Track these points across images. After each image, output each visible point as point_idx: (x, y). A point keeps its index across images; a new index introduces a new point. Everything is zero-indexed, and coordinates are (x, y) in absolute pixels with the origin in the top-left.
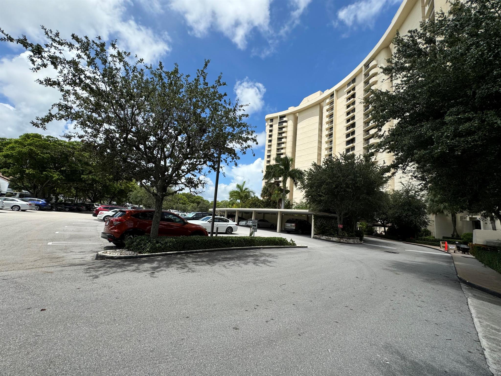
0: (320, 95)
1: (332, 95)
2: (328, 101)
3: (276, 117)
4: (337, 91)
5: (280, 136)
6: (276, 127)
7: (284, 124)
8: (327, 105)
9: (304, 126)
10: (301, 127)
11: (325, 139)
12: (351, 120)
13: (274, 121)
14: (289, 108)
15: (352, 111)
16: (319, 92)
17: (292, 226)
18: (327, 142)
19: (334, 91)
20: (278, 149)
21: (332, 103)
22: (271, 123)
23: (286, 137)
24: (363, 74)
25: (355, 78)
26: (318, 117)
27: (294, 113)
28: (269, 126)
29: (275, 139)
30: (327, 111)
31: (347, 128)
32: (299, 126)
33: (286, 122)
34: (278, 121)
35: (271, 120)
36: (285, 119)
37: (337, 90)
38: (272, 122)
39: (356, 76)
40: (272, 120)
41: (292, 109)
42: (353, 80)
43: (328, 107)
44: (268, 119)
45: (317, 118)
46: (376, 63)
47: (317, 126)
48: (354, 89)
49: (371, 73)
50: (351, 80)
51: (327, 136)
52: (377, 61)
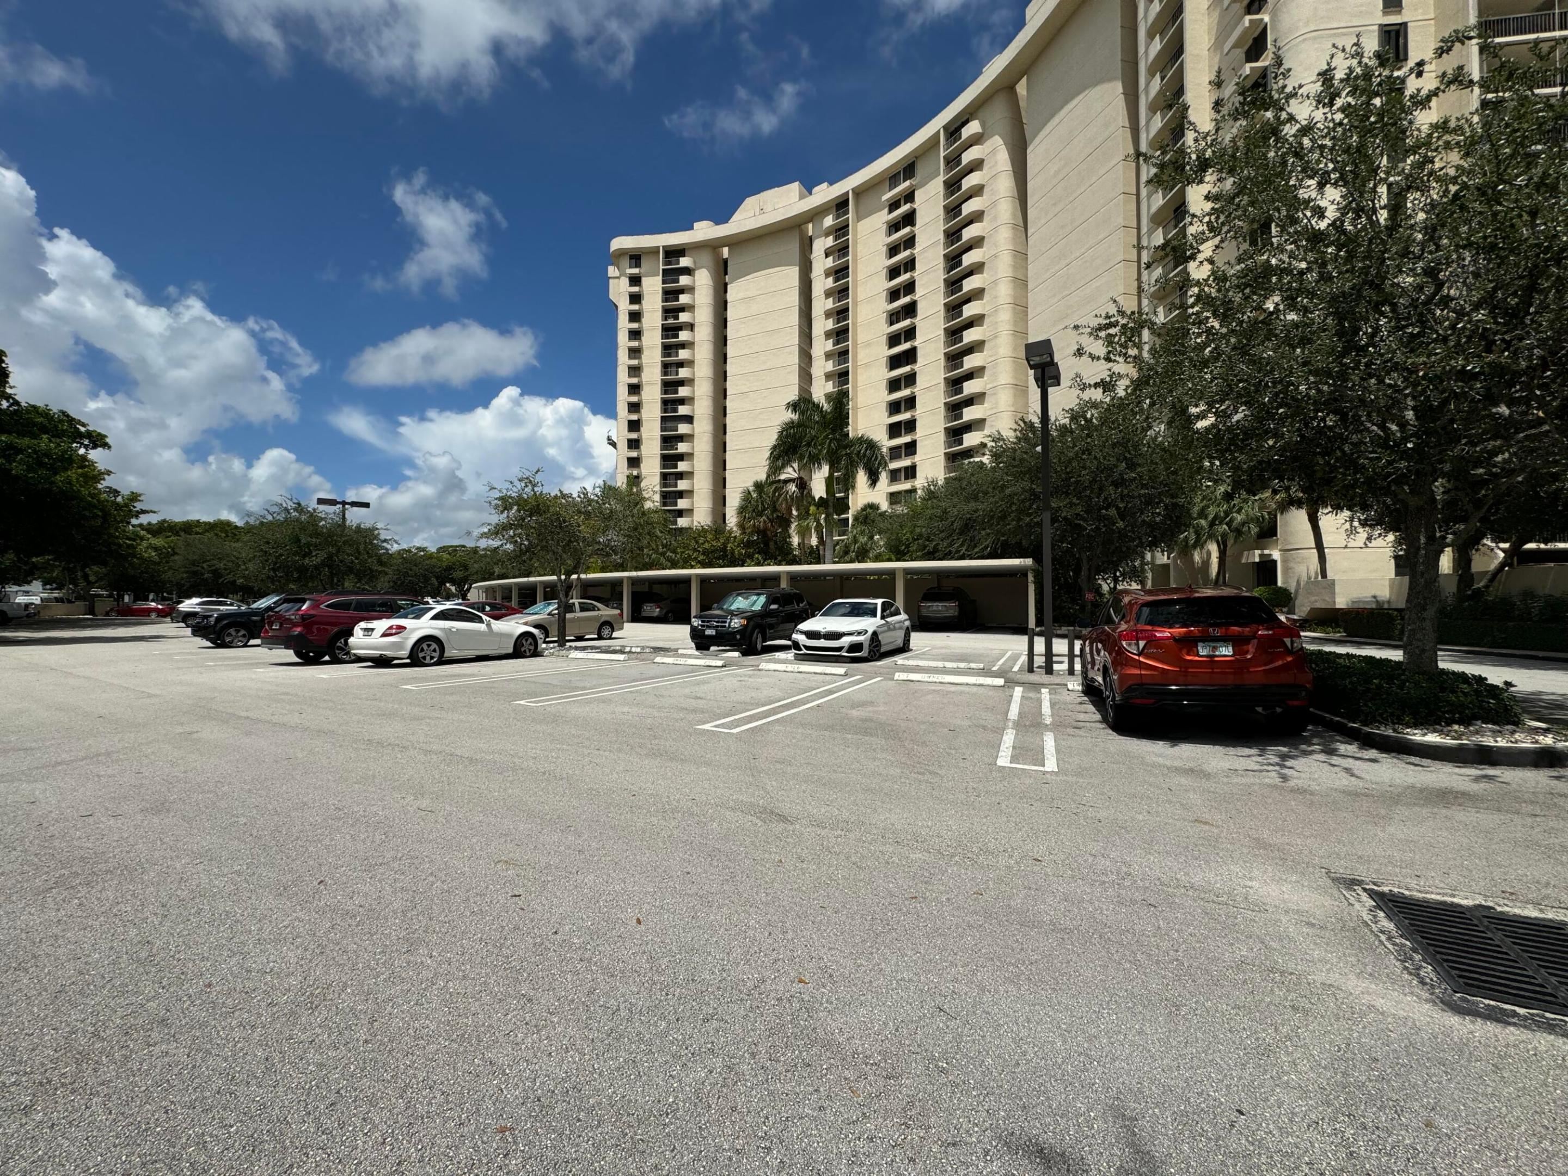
0: (800, 199)
1: (841, 205)
2: (829, 221)
3: (654, 251)
4: (859, 192)
5: (671, 321)
6: (653, 286)
7: (684, 280)
8: (827, 235)
9: (750, 294)
10: (741, 295)
11: (821, 346)
12: (902, 295)
13: (644, 262)
14: (696, 225)
15: (906, 264)
16: (795, 187)
17: (939, 608)
18: (828, 356)
19: (848, 192)
20: (666, 366)
21: (841, 230)
22: (635, 271)
23: (691, 327)
24: (942, 154)
25: (914, 162)
26: (797, 268)
27: (712, 246)
28: (625, 281)
29: (653, 329)
30: (827, 256)
31: (891, 315)
32: (733, 294)
33: (687, 271)
34: (661, 267)
35: (632, 257)
36: (684, 262)
37: (857, 191)
38: (638, 265)
39: (916, 157)
40: (636, 257)
41: (704, 231)
42: (908, 169)
43: (830, 242)
44: (621, 253)
45: (792, 274)
46: (980, 130)
47: (793, 298)
48: (909, 197)
49: (967, 157)
50: (900, 168)
51: (828, 335)
52: (983, 125)
